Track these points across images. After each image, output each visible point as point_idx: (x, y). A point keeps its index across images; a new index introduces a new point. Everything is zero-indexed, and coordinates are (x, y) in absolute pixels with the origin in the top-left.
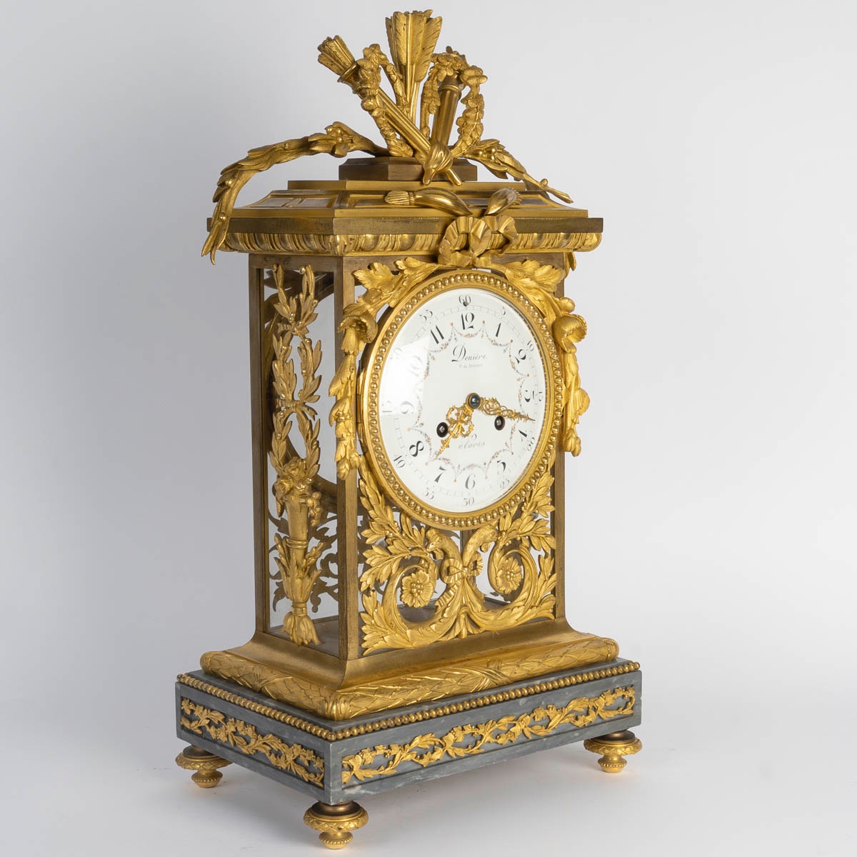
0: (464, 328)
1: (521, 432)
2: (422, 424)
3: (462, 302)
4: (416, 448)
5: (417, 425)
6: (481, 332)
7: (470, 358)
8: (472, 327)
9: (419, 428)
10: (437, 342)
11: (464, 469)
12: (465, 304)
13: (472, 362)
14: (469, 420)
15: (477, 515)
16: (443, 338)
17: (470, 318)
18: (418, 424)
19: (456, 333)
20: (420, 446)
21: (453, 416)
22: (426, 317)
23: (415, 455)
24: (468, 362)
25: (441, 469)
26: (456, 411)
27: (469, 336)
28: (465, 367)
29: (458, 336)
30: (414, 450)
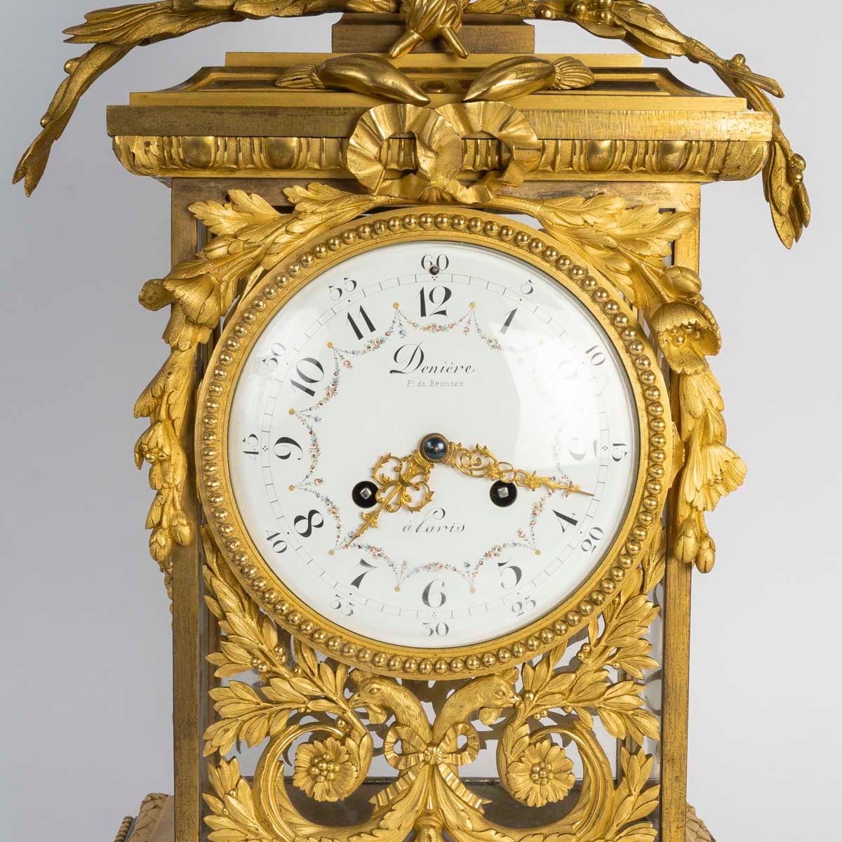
0: (423, 314)
1: (558, 514)
2: (320, 481)
3: (428, 266)
4: (309, 522)
5: (308, 481)
6: (464, 323)
7: (433, 369)
8: (443, 313)
9: (314, 488)
10: (360, 336)
11: (417, 570)
12: (433, 271)
13: (438, 377)
14: (424, 482)
15: (447, 656)
16: (372, 329)
17: (439, 295)
18: (311, 479)
19: (404, 322)
20: (316, 520)
21: (388, 472)
22: (340, 291)
23: (307, 534)
24: (428, 377)
25: (363, 562)
26: (392, 464)
27: (433, 328)
28: (421, 384)
29: (406, 327)
30: (303, 526)
